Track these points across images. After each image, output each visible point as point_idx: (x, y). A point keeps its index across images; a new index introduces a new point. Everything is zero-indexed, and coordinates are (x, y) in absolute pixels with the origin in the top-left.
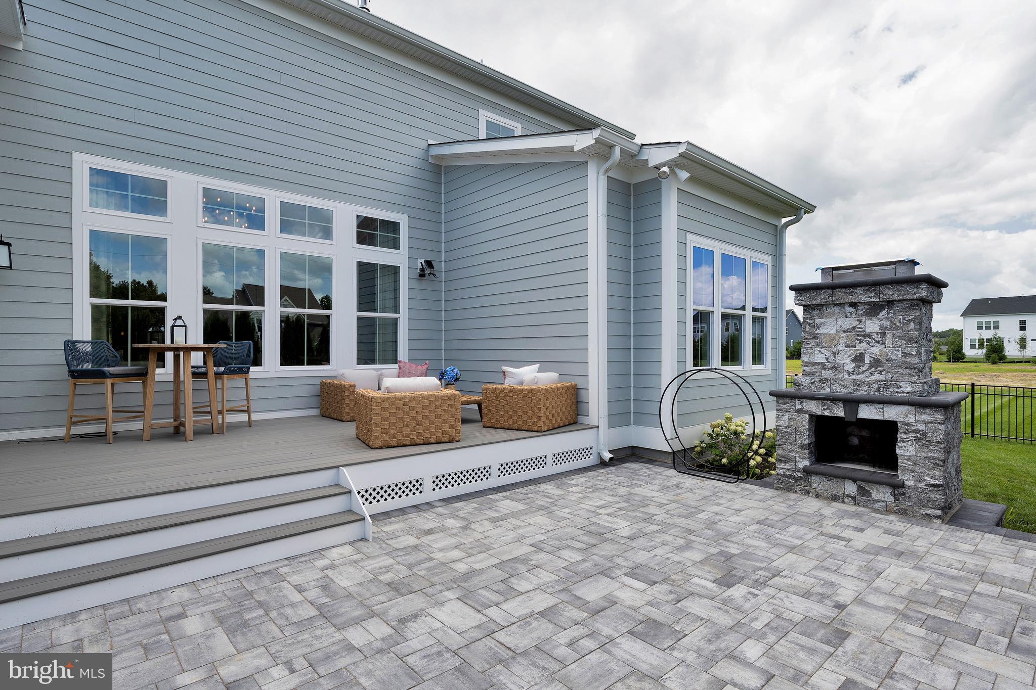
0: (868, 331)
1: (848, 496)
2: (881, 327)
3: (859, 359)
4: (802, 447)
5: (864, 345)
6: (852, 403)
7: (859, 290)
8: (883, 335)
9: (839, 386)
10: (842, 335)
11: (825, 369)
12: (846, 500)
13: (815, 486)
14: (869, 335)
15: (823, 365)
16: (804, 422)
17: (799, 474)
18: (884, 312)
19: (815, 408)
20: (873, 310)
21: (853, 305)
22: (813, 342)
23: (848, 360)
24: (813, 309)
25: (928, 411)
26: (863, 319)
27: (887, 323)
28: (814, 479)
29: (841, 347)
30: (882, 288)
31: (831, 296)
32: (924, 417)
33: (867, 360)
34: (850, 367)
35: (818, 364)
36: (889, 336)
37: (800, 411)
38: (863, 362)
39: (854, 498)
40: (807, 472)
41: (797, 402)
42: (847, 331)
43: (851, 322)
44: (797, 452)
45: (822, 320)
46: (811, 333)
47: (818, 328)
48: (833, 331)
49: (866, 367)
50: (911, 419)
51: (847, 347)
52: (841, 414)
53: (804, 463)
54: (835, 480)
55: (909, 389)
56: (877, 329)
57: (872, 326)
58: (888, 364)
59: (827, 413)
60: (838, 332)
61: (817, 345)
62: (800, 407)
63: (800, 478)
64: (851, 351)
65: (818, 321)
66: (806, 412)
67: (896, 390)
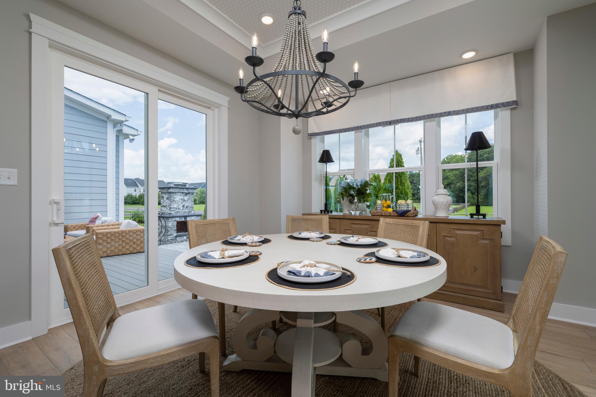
0: (185, 199)
1: (184, 240)
2: (188, 199)
3: (183, 206)
4: (175, 230)
5: (185, 203)
6: (185, 217)
7: (185, 189)
8: (188, 200)
9: (180, 213)
10: (180, 200)
11: (176, 209)
12: (184, 241)
13: (177, 240)
14: (185, 200)
15: (176, 208)
16: (175, 223)
17: (174, 238)
18: (188, 195)
19: (178, 219)
20: (186, 194)
21: (182, 193)
22: (174, 202)
23: (181, 207)
24: (174, 193)
25: (198, 217)
26: (184, 196)
27: (189, 198)
28: (178, 238)
29: (180, 203)
30: (189, 189)
31: (179, 190)
32: (198, 218)
33: (185, 206)
34: (182, 208)
35: (175, 208)
36: (189, 200)
37: (174, 221)
38: (184, 207)
39: (186, 240)
40: (176, 237)
41: (174, 218)
42: (181, 199)
43: (182, 197)
44: (174, 232)
45: (176, 196)
46: (173, 200)
47: (175, 198)
48: (178, 199)
49: (185, 208)
50: (196, 219)
51: (181, 203)
52: (184, 220)
53: (175, 235)
54: (182, 237)
55: (193, 213)
56: (187, 199)
57: (186, 198)
58: (189, 207)
59: (181, 220)
60: (179, 199)
61: (175, 203)
62: (175, 220)
63: (174, 239)
64: (182, 204)
65: (175, 196)
66: (176, 221)
67: (191, 213)
